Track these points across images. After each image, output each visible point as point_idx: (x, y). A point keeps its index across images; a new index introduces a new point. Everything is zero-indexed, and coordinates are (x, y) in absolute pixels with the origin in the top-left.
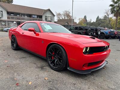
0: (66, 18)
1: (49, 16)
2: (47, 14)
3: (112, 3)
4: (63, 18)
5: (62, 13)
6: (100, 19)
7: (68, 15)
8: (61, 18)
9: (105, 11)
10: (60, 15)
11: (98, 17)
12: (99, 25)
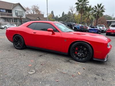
0: (35, 13)
1: (20, 10)
2: (17, 9)
3: (77, 2)
4: (31, 13)
5: (30, 8)
6: (66, 15)
7: (37, 10)
8: (30, 13)
9: (70, 8)
10: (29, 9)
11: (63, 13)
12: (66, 20)
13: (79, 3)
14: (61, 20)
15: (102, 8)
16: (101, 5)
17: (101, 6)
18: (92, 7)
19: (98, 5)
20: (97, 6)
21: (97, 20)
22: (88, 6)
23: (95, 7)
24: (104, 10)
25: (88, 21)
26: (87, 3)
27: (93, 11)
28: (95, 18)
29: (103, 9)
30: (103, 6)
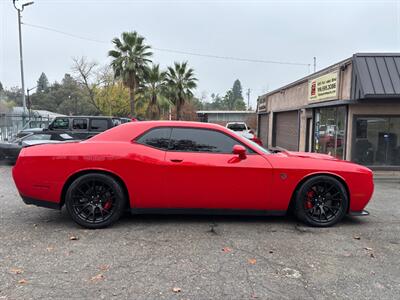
3: (114, 48)
11: (42, 78)
12: (61, 106)
13: (120, 54)
14: (42, 104)
15: (189, 75)
16: (184, 66)
17: (186, 71)
18: (161, 70)
19: (178, 67)
20: (174, 68)
21: (178, 109)
22: (150, 66)
23: (169, 72)
24: (195, 82)
25: (153, 110)
26: (147, 58)
27: (166, 82)
28: (174, 103)
29: (191, 77)
30: (190, 71)
